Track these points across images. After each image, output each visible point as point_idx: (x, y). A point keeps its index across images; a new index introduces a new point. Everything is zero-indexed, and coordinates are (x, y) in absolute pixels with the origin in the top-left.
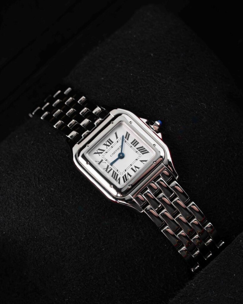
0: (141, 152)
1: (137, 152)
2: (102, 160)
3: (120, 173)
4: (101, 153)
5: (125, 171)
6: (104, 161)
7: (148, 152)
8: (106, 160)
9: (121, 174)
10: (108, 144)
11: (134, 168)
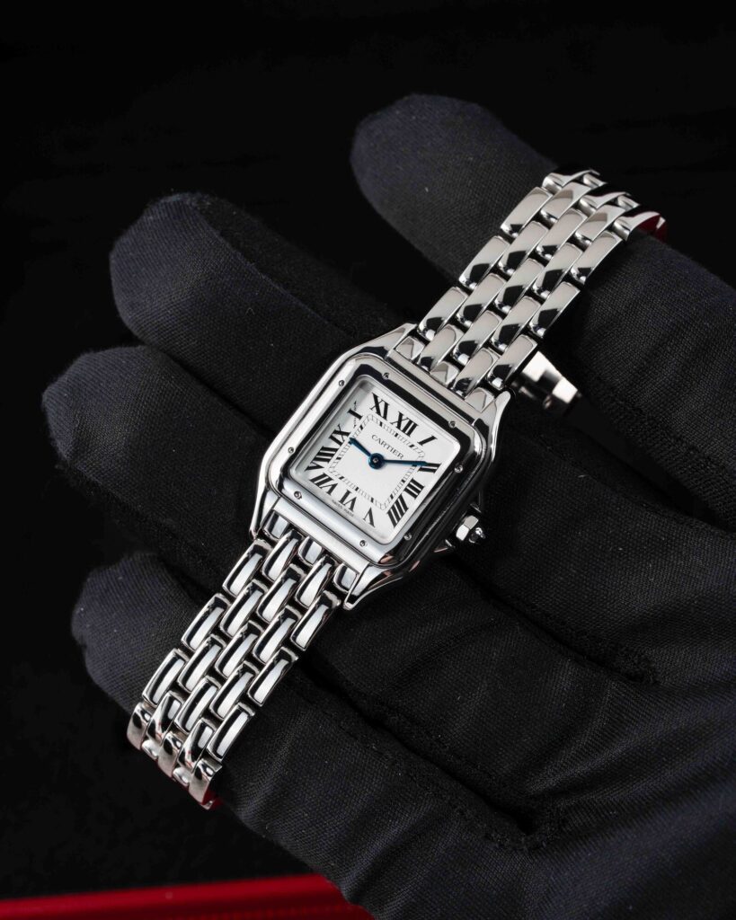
0: (393, 508)
1: (392, 497)
2: (360, 417)
3: (334, 465)
4: (378, 412)
5: (341, 478)
6: (359, 422)
7: (395, 524)
8: (362, 427)
9: (331, 470)
10: (404, 424)
11: (350, 498)
